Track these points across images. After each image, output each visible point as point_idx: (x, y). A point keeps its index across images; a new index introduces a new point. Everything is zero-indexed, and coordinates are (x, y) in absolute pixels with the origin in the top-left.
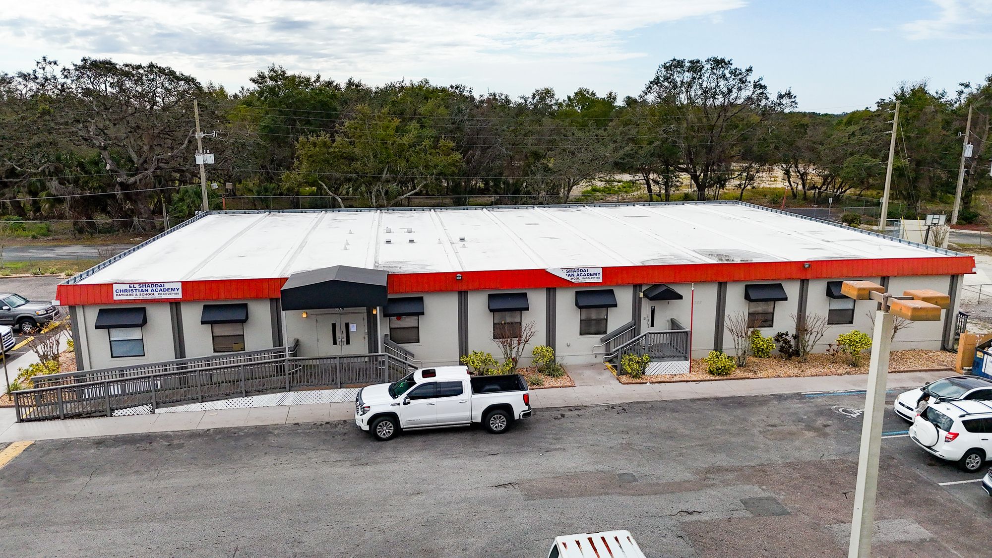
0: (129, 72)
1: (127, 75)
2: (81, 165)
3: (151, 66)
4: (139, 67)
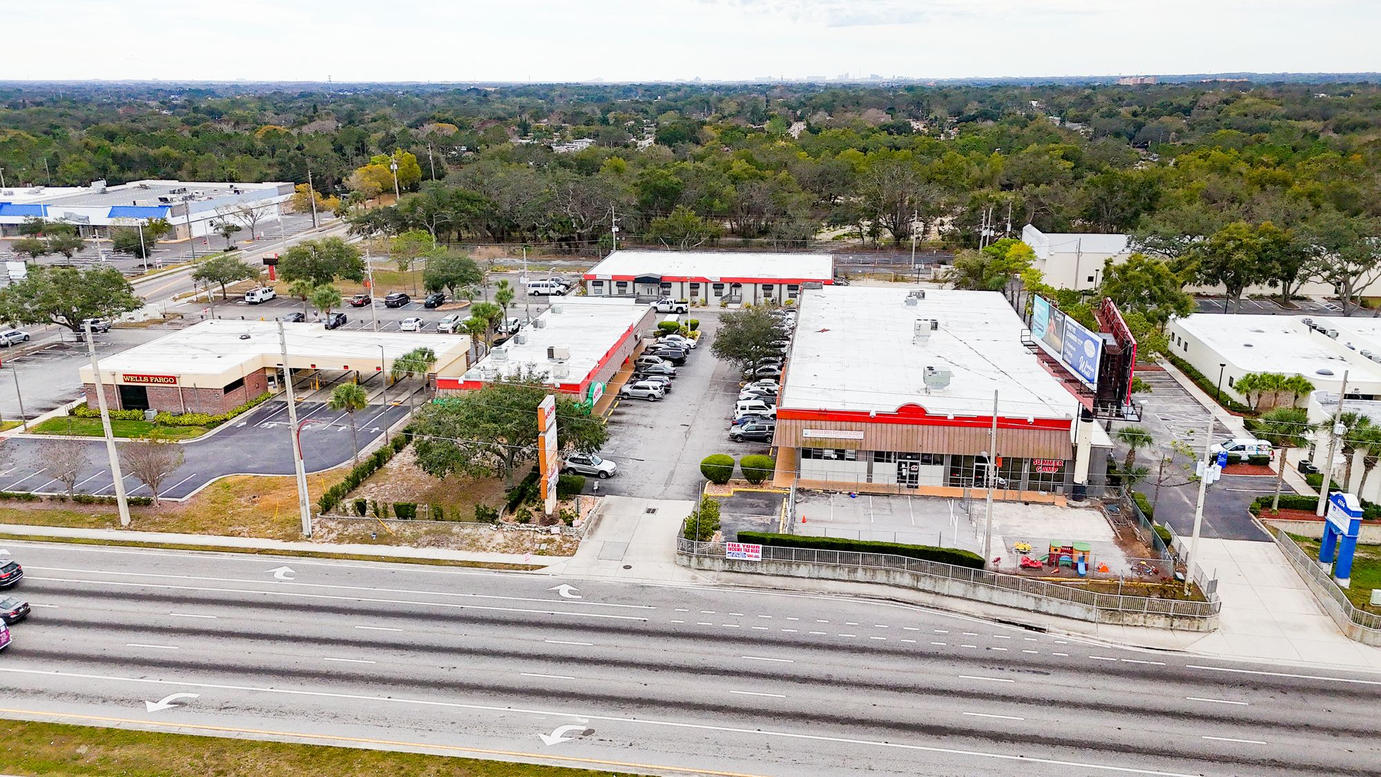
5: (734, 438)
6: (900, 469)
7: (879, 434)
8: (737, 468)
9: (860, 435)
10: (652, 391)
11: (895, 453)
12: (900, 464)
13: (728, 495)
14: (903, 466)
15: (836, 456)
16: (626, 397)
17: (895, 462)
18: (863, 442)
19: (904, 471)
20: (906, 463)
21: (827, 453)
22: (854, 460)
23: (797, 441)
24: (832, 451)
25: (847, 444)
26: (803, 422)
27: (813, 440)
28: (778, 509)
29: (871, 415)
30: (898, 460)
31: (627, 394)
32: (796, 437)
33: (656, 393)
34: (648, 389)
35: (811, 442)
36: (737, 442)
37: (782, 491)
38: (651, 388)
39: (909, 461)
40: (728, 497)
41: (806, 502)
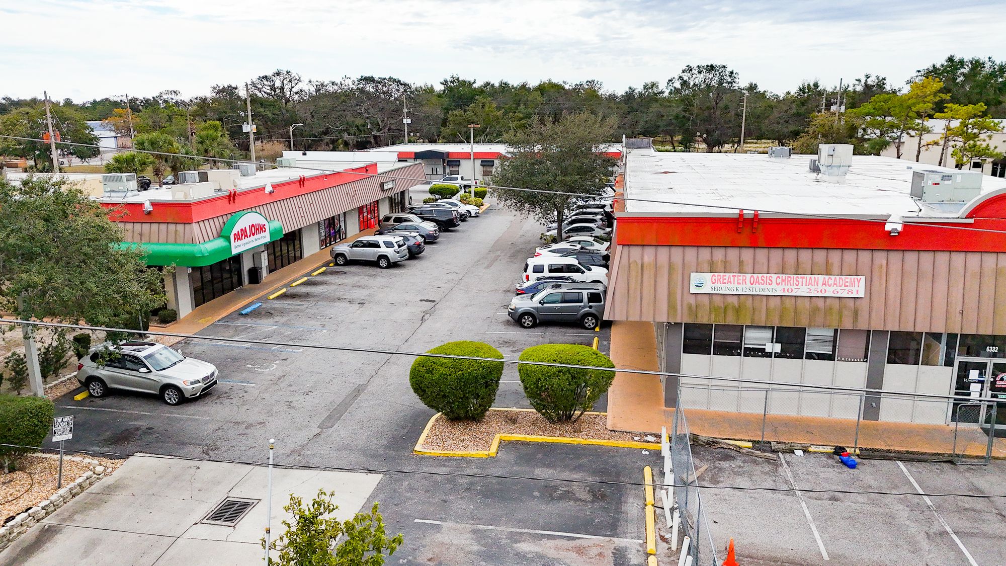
0: (382, 81)
1: (379, 82)
2: (357, 126)
3: (390, 78)
4: (385, 79)
5: (518, 319)
6: (962, 385)
7: (911, 284)
8: (510, 381)
9: (855, 287)
10: (383, 250)
11: (952, 337)
12: (964, 369)
13: (481, 453)
14: (974, 374)
15: (778, 348)
16: (341, 261)
17: (949, 363)
18: (864, 306)
19: (975, 388)
20: (981, 367)
21: (752, 338)
22: (831, 357)
23: (672, 307)
24: (768, 334)
25: (814, 311)
26: (691, 253)
27: (718, 301)
28: (631, 507)
29: (888, 227)
30: (958, 360)
31: (342, 255)
32: (671, 294)
33: (389, 252)
34: (377, 246)
35: (714, 309)
36: (523, 327)
37: (635, 444)
38: (382, 244)
39: (990, 362)
40: (484, 463)
41: (715, 481)
